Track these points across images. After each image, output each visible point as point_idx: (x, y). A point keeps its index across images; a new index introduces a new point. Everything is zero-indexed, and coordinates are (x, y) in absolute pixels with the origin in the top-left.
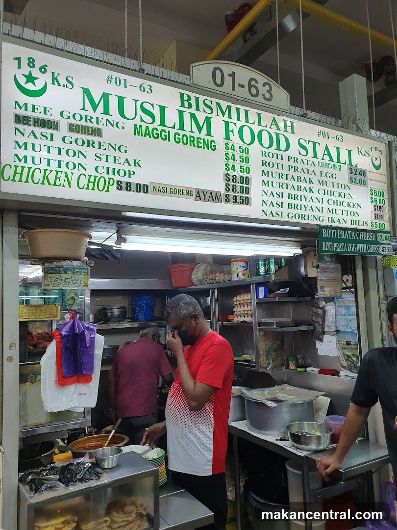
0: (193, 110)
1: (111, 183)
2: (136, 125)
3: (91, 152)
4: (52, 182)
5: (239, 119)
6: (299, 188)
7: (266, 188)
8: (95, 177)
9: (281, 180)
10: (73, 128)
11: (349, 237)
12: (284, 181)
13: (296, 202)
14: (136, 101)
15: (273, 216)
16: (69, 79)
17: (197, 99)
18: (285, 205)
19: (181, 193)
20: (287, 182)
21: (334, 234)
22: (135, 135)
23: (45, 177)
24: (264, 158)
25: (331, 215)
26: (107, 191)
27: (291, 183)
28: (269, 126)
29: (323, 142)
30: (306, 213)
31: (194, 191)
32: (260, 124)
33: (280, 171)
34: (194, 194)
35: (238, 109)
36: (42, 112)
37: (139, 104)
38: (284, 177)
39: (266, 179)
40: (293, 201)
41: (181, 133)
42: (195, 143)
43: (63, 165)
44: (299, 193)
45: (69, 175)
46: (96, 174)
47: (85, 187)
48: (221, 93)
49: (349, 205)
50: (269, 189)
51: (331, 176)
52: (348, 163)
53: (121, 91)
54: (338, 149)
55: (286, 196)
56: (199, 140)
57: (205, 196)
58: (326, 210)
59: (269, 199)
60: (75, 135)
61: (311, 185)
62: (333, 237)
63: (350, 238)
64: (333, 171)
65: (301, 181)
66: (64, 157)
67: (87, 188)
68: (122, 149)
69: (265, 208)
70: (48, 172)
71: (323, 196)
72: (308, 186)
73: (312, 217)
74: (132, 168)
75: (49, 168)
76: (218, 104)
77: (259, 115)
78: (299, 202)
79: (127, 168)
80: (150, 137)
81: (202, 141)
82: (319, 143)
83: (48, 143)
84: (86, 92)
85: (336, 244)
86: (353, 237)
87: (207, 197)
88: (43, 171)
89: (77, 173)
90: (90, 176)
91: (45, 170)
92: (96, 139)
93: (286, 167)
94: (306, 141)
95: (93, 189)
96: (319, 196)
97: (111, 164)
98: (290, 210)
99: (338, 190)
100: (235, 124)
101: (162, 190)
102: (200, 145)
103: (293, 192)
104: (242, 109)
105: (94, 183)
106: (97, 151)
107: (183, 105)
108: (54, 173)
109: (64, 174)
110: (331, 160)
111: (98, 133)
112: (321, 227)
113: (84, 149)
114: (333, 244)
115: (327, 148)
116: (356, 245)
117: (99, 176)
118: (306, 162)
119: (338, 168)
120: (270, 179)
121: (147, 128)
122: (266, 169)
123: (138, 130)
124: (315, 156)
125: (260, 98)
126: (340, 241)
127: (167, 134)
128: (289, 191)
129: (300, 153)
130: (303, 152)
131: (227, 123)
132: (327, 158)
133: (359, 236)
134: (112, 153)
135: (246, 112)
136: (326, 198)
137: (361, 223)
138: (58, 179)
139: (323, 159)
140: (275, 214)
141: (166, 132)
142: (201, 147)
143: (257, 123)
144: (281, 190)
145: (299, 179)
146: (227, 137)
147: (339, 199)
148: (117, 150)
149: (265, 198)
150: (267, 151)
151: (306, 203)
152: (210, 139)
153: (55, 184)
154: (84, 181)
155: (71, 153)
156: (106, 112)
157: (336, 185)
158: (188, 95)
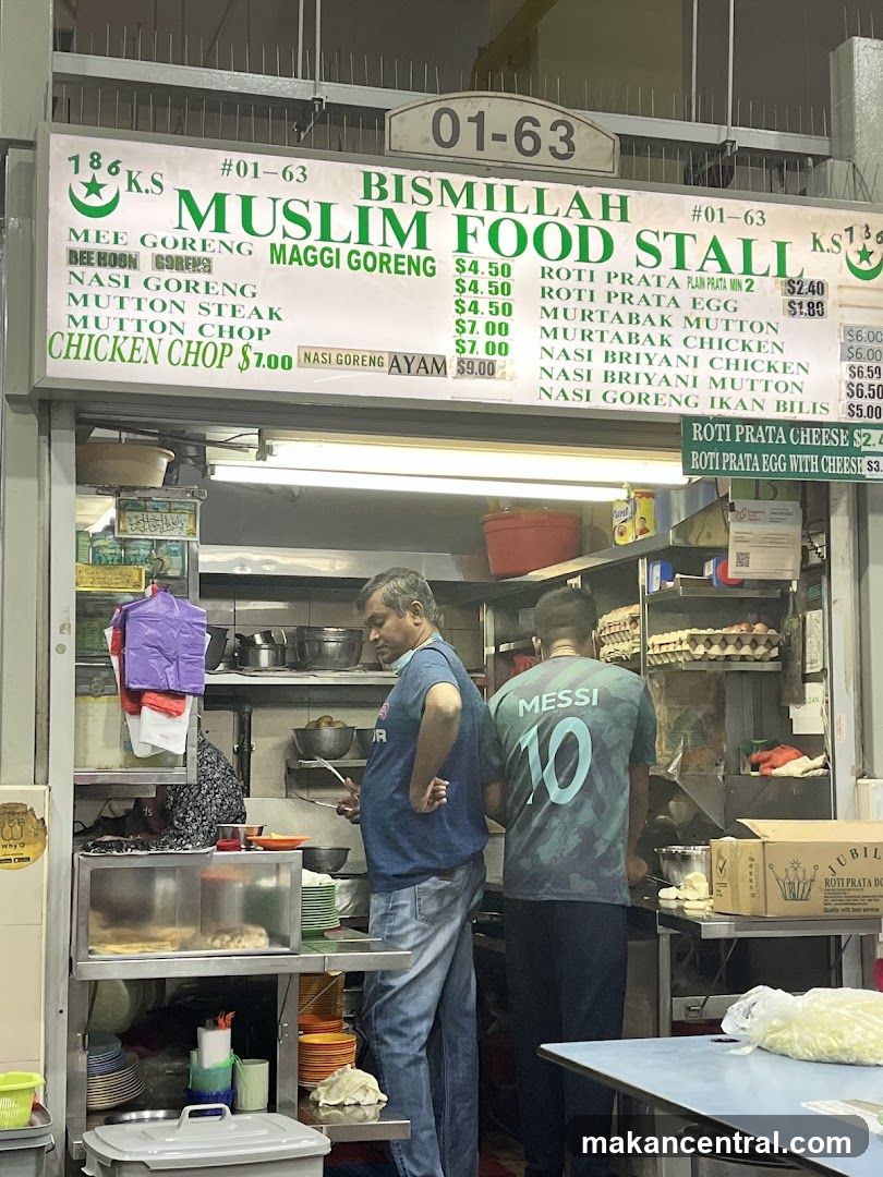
0: (388, 203)
1: (227, 352)
2: (273, 246)
3: (191, 301)
4: (127, 358)
5: (490, 207)
6: (633, 338)
7: (549, 343)
8: (199, 343)
9: (587, 325)
10: (160, 263)
11: (767, 440)
12: (596, 326)
13: (625, 367)
14: (274, 200)
15: (566, 399)
16: (157, 177)
17: (399, 179)
18: (597, 376)
19: (360, 361)
20: (602, 327)
21: (724, 433)
22: (272, 262)
23: (116, 349)
24: (547, 282)
25: (718, 393)
26: (220, 366)
27: (611, 328)
28: (562, 213)
29: (705, 231)
30: (651, 390)
31: (386, 356)
32: (540, 211)
33: (586, 304)
34: (386, 361)
35: (490, 188)
36: (112, 241)
37: (280, 205)
38: (596, 317)
39: (550, 324)
40: (616, 367)
41: (363, 249)
42: (392, 265)
43: (145, 326)
44: (633, 349)
45: (155, 343)
46: (201, 338)
47: (182, 361)
48: (451, 159)
49: (770, 367)
50: (558, 345)
51: (722, 305)
52: (774, 271)
53: (247, 186)
54: (747, 244)
55: (598, 357)
56: (400, 260)
57: (409, 365)
58: (703, 382)
59: (557, 365)
60: (166, 274)
61: (665, 330)
62: (720, 440)
63: (771, 441)
64: (728, 294)
65: (638, 322)
66: (147, 314)
67: (186, 364)
68: (247, 291)
69: (546, 383)
70: (120, 340)
71: (697, 352)
72: (656, 332)
73: (667, 399)
74: (265, 323)
75: (122, 334)
76: (445, 183)
77: (540, 192)
78: (632, 369)
79: (255, 324)
80: (300, 264)
81: (406, 261)
82: (694, 236)
83: (121, 291)
84: (185, 196)
85: (729, 457)
86: (780, 440)
87: (414, 367)
88: (112, 340)
89: (167, 338)
90: (190, 342)
91: (116, 338)
92: (202, 278)
93: (601, 297)
94: (657, 234)
95: (195, 364)
96: (684, 352)
97: (227, 320)
98: (609, 386)
99: (743, 336)
100: (482, 219)
101: (321, 359)
102: (400, 268)
103: (616, 347)
104: (500, 185)
105: (197, 354)
106: (202, 298)
107: (368, 196)
108: (131, 341)
109: (147, 342)
110: (726, 269)
111: (204, 265)
112: (689, 420)
113: (180, 297)
114: (721, 457)
115: (715, 244)
116: (788, 458)
117: (205, 341)
118: (653, 281)
119: (745, 286)
120: (561, 323)
121: (295, 247)
122: (549, 304)
123: (277, 254)
124: (680, 265)
125: (544, 157)
126: (740, 448)
127: (334, 255)
128: (607, 346)
129: (638, 263)
130: (650, 260)
131: (462, 220)
132: (713, 267)
133: (797, 437)
134: (229, 299)
135: (510, 189)
136: (705, 356)
137: (807, 407)
138: (136, 352)
139: (701, 269)
140: (570, 395)
141: (331, 252)
142: (403, 273)
143: (533, 209)
144: (587, 345)
145: (633, 318)
146: (462, 247)
147: (742, 356)
148: (238, 292)
149: (547, 363)
150: (555, 266)
151: (651, 370)
152: (423, 254)
153: (131, 360)
154: (179, 352)
155: (158, 305)
156: (220, 227)
157: (734, 327)
158: (380, 175)
